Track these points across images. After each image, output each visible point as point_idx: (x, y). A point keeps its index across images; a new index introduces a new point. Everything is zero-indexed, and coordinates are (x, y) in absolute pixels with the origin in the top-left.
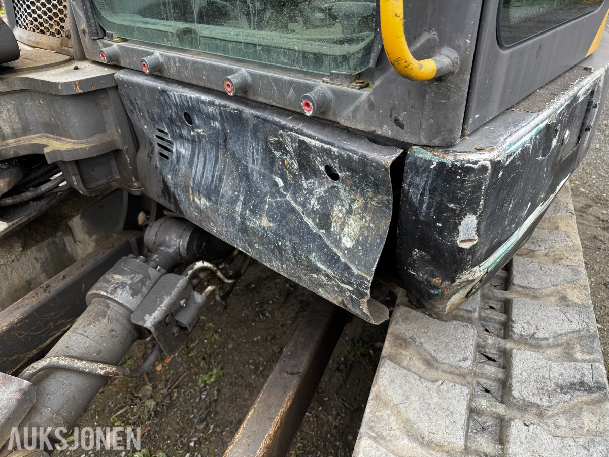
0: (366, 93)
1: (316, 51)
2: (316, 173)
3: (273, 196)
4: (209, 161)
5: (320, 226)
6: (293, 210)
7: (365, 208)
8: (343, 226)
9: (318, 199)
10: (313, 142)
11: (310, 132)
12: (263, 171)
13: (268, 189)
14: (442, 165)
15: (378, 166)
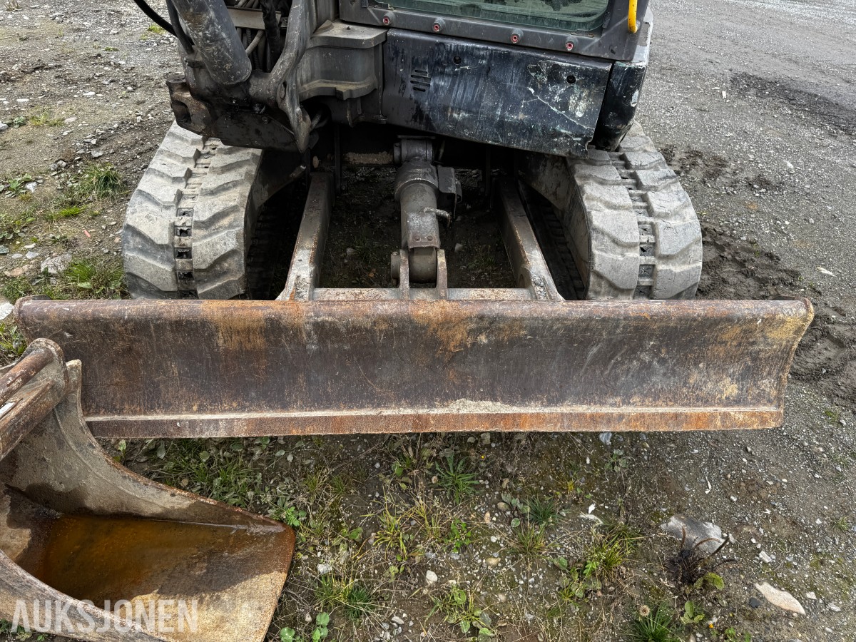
0: (596, 40)
1: (568, 20)
2: (559, 81)
3: (527, 99)
4: (470, 86)
5: (561, 110)
6: (543, 104)
7: (589, 95)
8: (576, 106)
9: (559, 96)
10: (564, 64)
11: (562, 59)
12: (519, 86)
13: (523, 96)
14: (630, 68)
15: (604, 70)
